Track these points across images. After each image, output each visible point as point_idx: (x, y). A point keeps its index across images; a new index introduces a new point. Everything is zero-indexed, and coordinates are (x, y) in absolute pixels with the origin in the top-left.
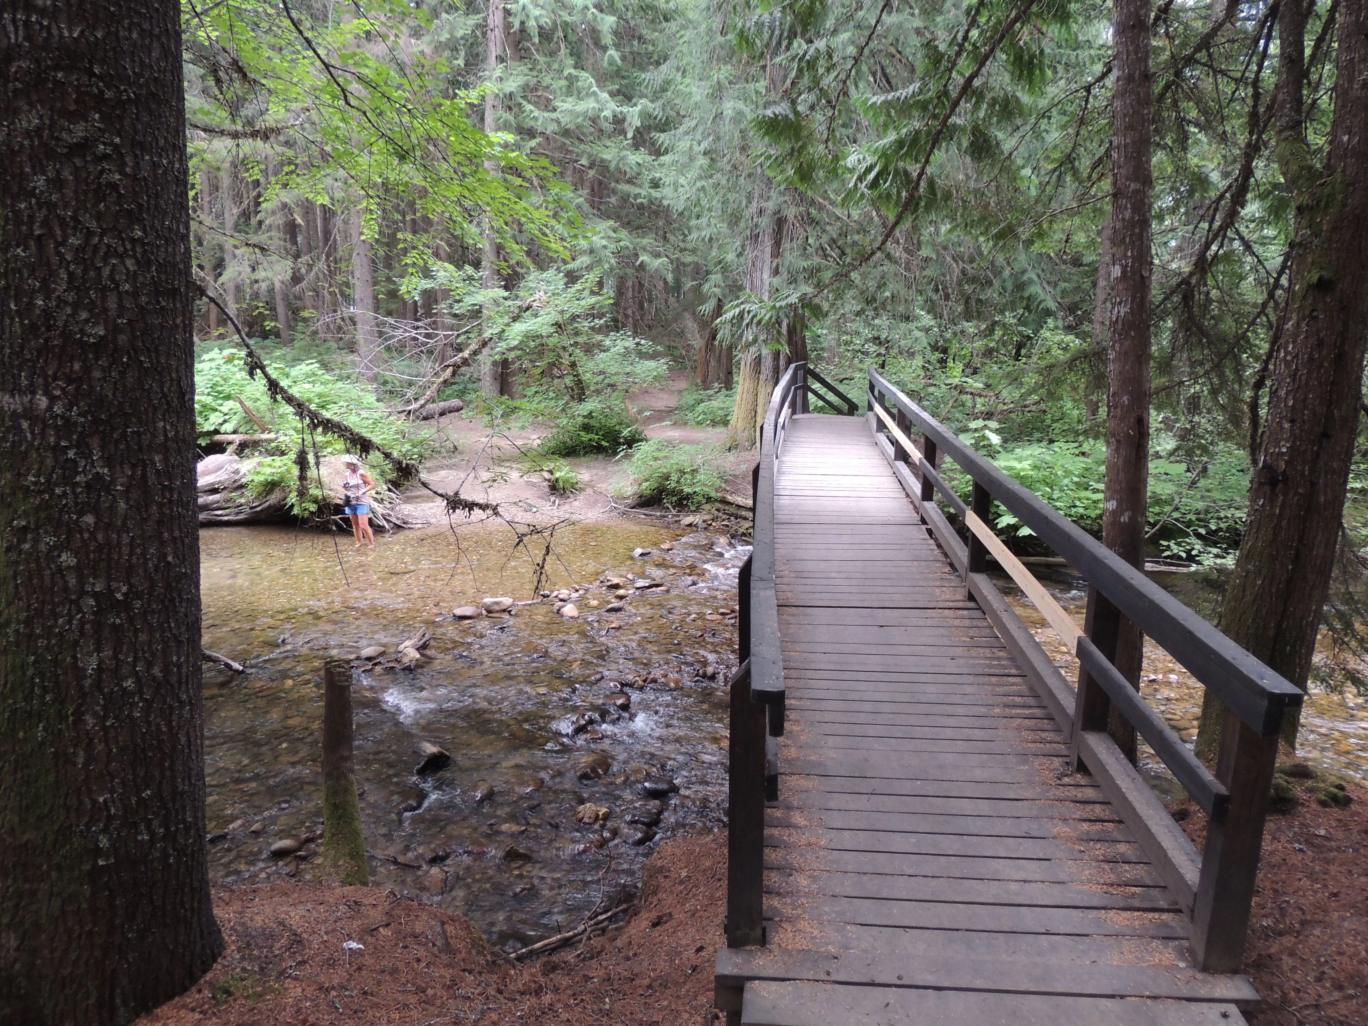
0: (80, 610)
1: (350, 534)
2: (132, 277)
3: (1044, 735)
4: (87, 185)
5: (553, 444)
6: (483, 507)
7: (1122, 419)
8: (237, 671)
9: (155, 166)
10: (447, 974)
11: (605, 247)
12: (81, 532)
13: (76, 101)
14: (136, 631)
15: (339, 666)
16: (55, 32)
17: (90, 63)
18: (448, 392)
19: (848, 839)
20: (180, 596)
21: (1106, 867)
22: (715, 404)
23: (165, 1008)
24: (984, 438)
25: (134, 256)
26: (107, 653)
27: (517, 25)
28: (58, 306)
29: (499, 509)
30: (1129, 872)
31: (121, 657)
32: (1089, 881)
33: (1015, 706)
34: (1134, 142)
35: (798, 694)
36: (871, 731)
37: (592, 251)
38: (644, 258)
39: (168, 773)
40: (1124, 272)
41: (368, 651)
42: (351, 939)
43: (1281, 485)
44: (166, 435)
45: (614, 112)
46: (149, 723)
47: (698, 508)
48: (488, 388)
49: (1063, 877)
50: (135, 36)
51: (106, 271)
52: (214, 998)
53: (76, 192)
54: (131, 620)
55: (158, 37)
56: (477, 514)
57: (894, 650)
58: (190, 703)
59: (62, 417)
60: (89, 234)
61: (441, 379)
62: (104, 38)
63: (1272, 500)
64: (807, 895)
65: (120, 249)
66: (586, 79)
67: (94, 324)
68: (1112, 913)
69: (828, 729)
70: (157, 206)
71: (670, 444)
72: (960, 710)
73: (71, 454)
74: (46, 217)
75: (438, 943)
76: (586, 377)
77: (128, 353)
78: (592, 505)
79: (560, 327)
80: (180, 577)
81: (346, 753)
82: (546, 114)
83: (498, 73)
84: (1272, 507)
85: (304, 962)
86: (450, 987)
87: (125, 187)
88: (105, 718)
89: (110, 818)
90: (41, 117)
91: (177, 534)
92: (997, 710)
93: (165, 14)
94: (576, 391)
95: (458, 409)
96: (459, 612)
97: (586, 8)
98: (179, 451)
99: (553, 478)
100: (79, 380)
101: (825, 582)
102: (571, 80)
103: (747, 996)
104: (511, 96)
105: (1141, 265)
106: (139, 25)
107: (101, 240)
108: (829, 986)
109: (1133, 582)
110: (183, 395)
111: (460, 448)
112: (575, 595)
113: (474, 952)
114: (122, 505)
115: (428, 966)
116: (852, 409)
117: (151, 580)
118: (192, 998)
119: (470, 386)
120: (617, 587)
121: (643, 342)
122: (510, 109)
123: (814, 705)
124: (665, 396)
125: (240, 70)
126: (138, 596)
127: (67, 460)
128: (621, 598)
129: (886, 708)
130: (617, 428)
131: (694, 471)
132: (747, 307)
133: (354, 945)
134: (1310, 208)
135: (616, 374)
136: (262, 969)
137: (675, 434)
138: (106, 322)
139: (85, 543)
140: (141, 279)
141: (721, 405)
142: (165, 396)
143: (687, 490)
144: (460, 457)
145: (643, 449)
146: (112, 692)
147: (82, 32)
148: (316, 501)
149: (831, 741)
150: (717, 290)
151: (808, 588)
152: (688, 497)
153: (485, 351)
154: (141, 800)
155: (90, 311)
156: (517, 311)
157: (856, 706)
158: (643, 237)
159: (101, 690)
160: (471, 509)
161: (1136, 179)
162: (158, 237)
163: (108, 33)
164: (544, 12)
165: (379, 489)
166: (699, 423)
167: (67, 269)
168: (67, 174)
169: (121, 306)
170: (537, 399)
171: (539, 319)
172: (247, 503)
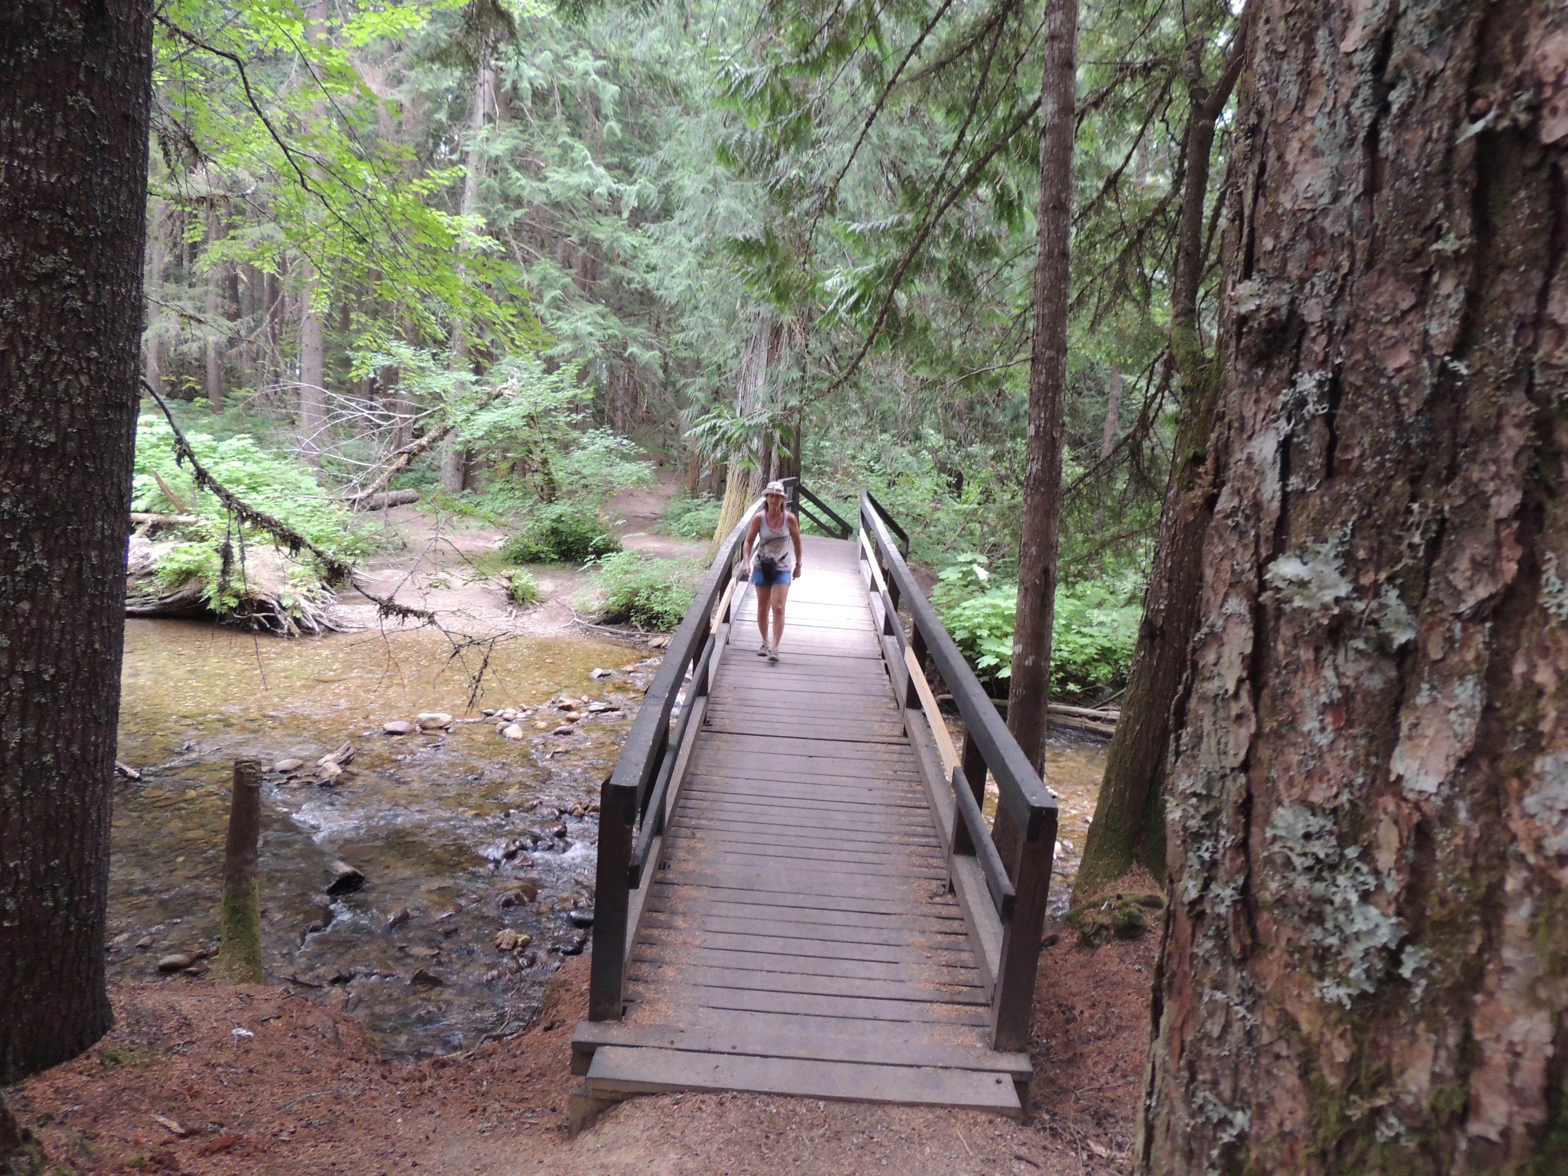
0: (9, 688)
1: (274, 634)
2: (85, 392)
3: (931, 861)
4: (51, 309)
5: (516, 547)
6: (418, 614)
7: (1030, 569)
8: (132, 778)
9: (114, 294)
10: (335, 1061)
11: (591, 334)
12: (16, 616)
13: (48, 237)
14: (60, 711)
15: (250, 767)
16: (34, 176)
17: (64, 205)
18: (403, 479)
19: (721, 940)
20: (103, 680)
21: (945, 970)
22: (703, 514)
23: (53, 1070)
24: (971, 572)
25: (89, 374)
26: (31, 729)
27: (508, 85)
28: (14, 414)
29: (436, 618)
30: (963, 975)
31: (44, 733)
32: (926, 981)
33: (915, 835)
34: (1050, 313)
35: (710, 815)
36: (771, 851)
37: (576, 337)
38: (633, 349)
39: (77, 846)
40: (1037, 432)
41: (284, 763)
42: (240, 1025)
43: (1158, 639)
44: (103, 533)
45: (609, 188)
46: (64, 797)
47: (668, 628)
48: (449, 478)
49: (903, 976)
50: (106, 182)
51: (62, 386)
52: (102, 1064)
53: (40, 315)
54: (55, 700)
55: (127, 183)
56: (412, 621)
57: (817, 780)
58: (104, 782)
59: (9, 513)
60: (50, 352)
61: (394, 467)
62: (78, 184)
63: (1150, 651)
64: (670, 983)
65: (77, 367)
66: (581, 150)
67: (46, 432)
68: (935, 1005)
69: (729, 847)
70: (112, 332)
71: (646, 557)
72: (862, 836)
73: (14, 546)
74: (11, 335)
75: (328, 1036)
76: (558, 475)
77: (75, 459)
78: (553, 619)
79: (532, 418)
80: (105, 663)
81: (250, 856)
82: (536, 184)
83: (483, 133)
84: (1151, 659)
85: (191, 1043)
86: (334, 1071)
87: (86, 313)
88: (23, 789)
89: (18, 883)
90: (14, 249)
91: (105, 624)
92: (896, 838)
93: (135, 161)
94: (546, 491)
95: (412, 501)
96: (390, 726)
97: (586, 73)
98: (114, 548)
99: (511, 586)
100: (27, 481)
101: (767, 711)
102: (566, 149)
103: (596, 1057)
104: (497, 159)
105: (1052, 426)
106: (111, 172)
107: (59, 359)
108: (670, 1052)
109: (983, 717)
110: (122, 497)
111: (410, 546)
112: (521, 715)
113: (364, 1050)
114: (57, 594)
115: (316, 1052)
116: (845, 531)
117: (78, 664)
118: (80, 1063)
119: (429, 474)
120: (568, 708)
121: (625, 442)
122: (496, 172)
123: (724, 826)
124: (653, 501)
125: (192, 145)
126: (64, 678)
127: (10, 551)
128: (572, 720)
129: (792, 831)
130: (589, 535)
131: (668, 588)
132: (719, 422)
133: (243, 1032)
134: (1192, 390)
135: (591, 475)
136: (150, 1044)
137: (653, 545)
138: (58, 430)
139: (20, 627)
140: (93, 394)
141: (710, 517)
142: (105, 498)
143: (657, 608)
144: (409, 556)
145: (612, 561)
146: (32, 765)
147: (59, 178)
148: (237, 595)
149: (730, 858)
150: (700, 395)
151: (748, 716)
152: (658, 616)
153: (449, 438)
154: (49, 869)
155: (44, 420)
156: (485, 397)
157: (763, 828)
158: (634, 325)
159: (21, 763)
160: (405, 616)
161: (1050, 347)
162: (112, 357)
163: (83, 180)
164: (539, 73)
165: (311, 587)
166: (683, 535)
167: (26, 382)
168: (33, 299)
169: (72, 417)
170: (501, 498)
171: (509, 410)
172: (155, 593)
